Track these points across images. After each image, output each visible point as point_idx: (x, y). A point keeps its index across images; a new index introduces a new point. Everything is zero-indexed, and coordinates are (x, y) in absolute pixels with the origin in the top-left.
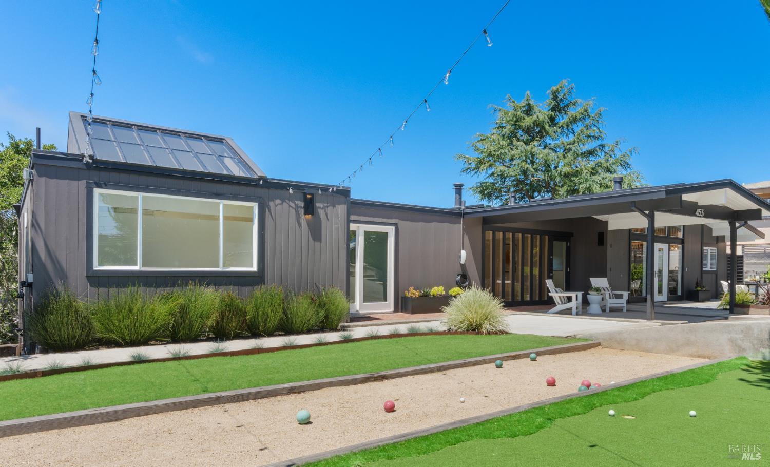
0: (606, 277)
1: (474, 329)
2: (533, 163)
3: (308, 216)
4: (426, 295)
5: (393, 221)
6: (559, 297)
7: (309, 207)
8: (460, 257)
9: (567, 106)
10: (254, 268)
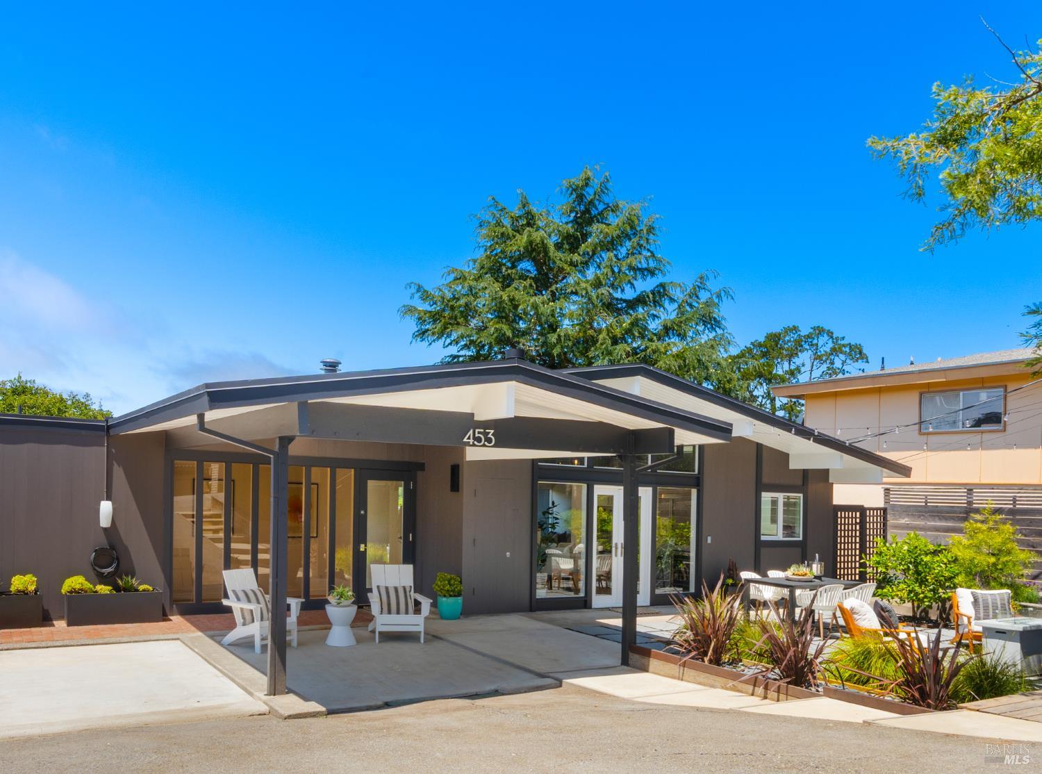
6: (242, 610)
8: (98, 514)
9: (603, 213)
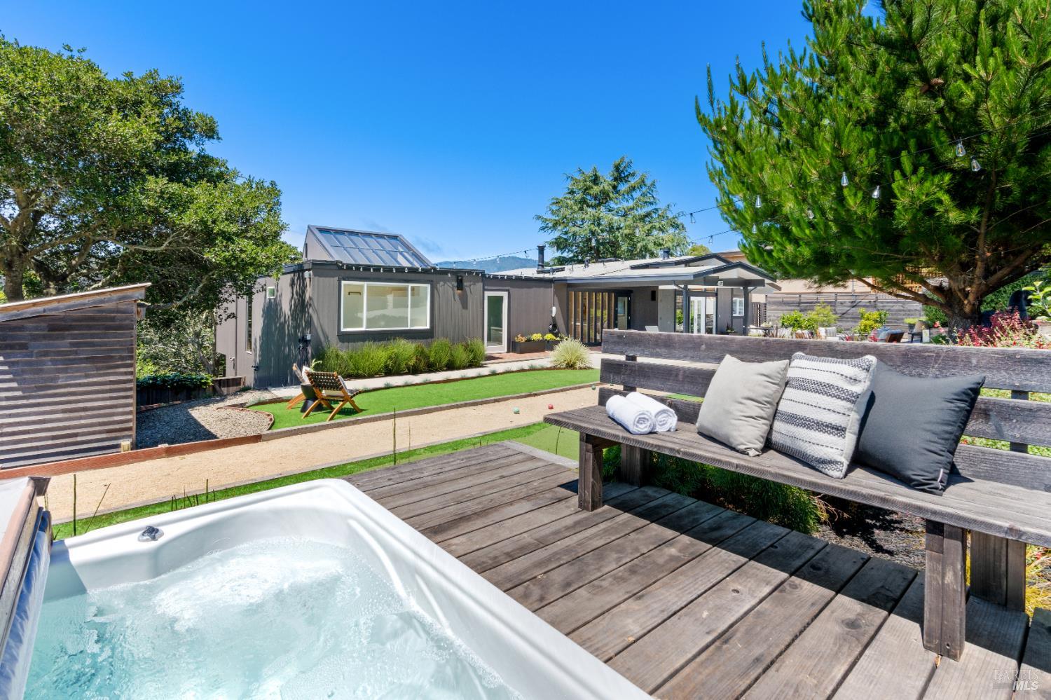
0: (656, 324)
1: (571, 366)
2: (599, 225)
3: (459, 291)
4: (529, 341)
5: (507, 288)
7: (460, 286)
8: (551, 312)
9: (627, 176)
10: (428, 327)
